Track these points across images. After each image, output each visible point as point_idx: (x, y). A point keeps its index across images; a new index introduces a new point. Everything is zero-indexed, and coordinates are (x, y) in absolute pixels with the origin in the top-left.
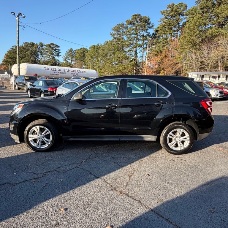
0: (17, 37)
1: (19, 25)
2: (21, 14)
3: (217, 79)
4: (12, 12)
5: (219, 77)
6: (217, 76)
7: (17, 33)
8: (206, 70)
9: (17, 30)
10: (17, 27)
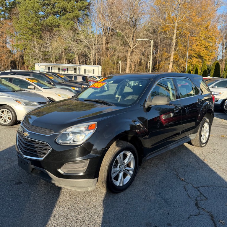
3: (66, 71)
5: (68, 70)
6: (66, 68)
8: (51, 62)
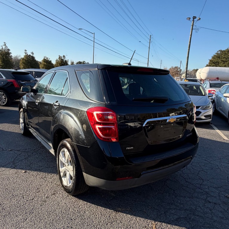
0: (189, 41)
1: (192, 29)
2: (195, 17)
4: (188, 18)
7: (190, 37)
9: (190, 34)
10: (191, 31)
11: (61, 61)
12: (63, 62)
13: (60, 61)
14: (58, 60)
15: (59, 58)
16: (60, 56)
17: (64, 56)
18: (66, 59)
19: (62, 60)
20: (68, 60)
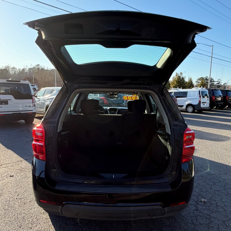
11: (178, 79)
12: (180, 79)
13: (176, 78)
14: (175, 77)
15: (177, 75)
16: (178, 73)
17: (181, 73)
18: (183, 76)
19: (179, 77)
20: (185, 77)
